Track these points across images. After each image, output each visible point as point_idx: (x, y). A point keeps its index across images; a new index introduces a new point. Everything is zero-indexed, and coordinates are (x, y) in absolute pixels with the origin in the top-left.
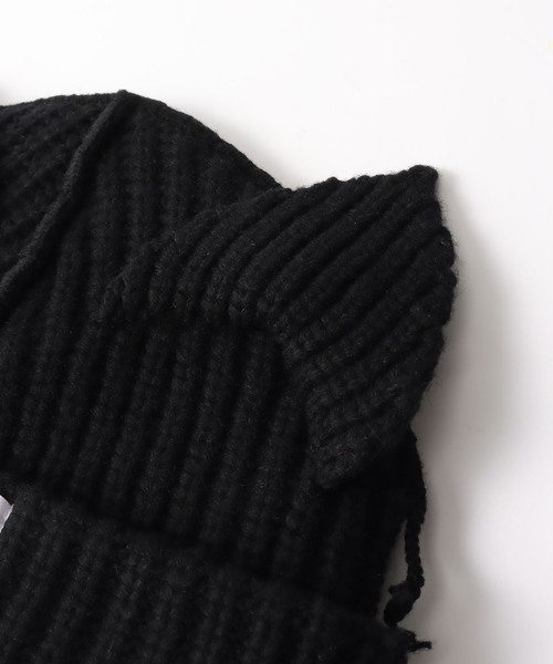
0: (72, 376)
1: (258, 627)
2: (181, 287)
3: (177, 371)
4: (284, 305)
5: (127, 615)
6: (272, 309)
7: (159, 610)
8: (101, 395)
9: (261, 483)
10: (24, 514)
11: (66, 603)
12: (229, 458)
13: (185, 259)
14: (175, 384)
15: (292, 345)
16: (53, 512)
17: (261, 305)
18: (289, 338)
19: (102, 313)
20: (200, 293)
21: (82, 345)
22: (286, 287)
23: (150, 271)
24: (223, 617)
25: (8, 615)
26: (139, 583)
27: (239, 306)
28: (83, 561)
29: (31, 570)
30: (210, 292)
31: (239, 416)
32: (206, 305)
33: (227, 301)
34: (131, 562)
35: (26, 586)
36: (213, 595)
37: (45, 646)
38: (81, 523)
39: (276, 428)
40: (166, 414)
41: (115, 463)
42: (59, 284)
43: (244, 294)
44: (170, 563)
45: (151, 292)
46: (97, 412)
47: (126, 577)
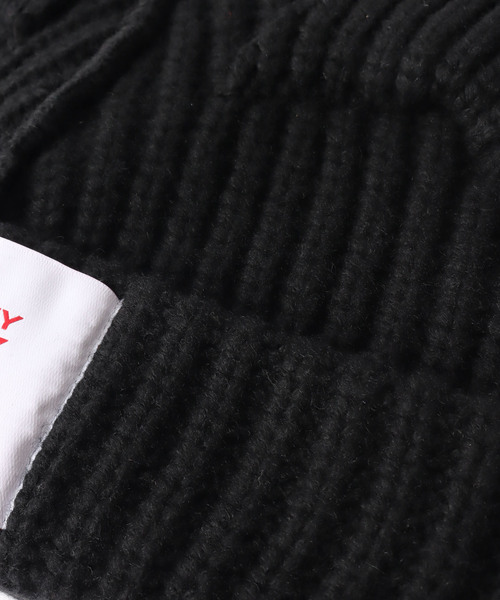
0: (195, 154)
1: (469, 449)
2: (334, 53)
3: (329, 153)
4: (472, 71)
5: (281, 435)
6: (456, 77)
7: (328, 428)
8: (232, 179)
9: (450, 282)
10: (140, 307)
11: (198, 417)
12: (405, 254)
13: (337, 22)
14: (328, 169)
15: (480, 122)
16: (178, 305)
17: (441, 74)
18: (478, 113)
19: (231, 82)
20: (359, 60)
21: (207, 119)
22: (475, 50)
23: (293, 35)
24: (417, 438)
25: (121, 429)
26: (299, 393)
27: (410, 75)
28: (221, 365)
29: (151, 375)
30: (371, 59)
31: (414, 207)
32: (367, 75)
33: (395, 69)
34: (288, 367)
35: (143, 394)
36: (405, 407)
37: (170, 471)
38: (216, 318)
39: (464, 220)
40: (317, 203)
41: (253, 257)
42: (173, 52)
43: (418, 58)
44: (341, 369)
45: (295, 59)
46: (227, 198)
47: (281, 387)
